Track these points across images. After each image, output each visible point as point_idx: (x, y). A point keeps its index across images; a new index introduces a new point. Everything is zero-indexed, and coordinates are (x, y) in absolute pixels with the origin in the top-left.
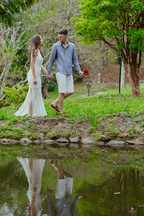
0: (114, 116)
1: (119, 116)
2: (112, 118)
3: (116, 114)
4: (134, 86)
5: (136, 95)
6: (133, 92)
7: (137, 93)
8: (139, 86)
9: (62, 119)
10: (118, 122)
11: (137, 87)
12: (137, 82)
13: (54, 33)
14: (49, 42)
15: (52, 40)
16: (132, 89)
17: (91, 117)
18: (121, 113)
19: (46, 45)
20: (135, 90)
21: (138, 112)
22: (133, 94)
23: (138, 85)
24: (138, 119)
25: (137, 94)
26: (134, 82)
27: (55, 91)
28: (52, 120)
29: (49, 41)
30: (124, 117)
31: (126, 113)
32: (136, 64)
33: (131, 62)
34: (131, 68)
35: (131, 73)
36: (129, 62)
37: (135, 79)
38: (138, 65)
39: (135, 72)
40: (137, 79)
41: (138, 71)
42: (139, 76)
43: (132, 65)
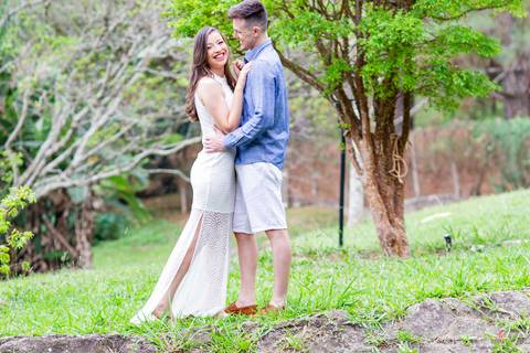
0: (302, 324)
1: (318, 325)
2: (295, 332)
3: (307, 318)
4: (385, 217)
5: (394, 251)
6: (381, 239)
7: (394, 242)
8: (402, 218)
9: (119, 336)
10: (316, 344)
11: (396, 219)
12: (395, 202)
13: (111, 28)
14: (92, 61)
15: (101, 55)
16: (378, 229)
17: (221, 329)
18: (325, 313)
19: (80, 71)
20: (387, 232)
21: (385, 308)
22: (384, 246)
23: (399, 214)
24: (386, 335)
25: (396, 247)
26: (385, 202)
27: (121, 240)
28: (83, 342)
29: (92, 54)
30: (336, 329)
31: (344, 314)
32: (391, 137)
33: (373, 131)
34: (374, 152)
35: (374, 172)
36: (364, 132)
37: (390, 191)
38: (399, 143)
39: (388, 167)
40: (395, 193)
41: (401, 163)
42: (401, 181)
43: (376, 142)
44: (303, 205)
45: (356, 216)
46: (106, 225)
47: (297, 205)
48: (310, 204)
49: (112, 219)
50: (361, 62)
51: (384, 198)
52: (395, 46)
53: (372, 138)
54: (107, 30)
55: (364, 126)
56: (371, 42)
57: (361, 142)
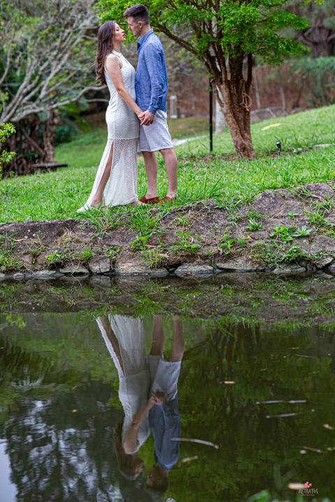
0: (188, 208)
1: (198, 209)
2: (183, 214)
3: (191, 205)
4: (239, 133)
5: (245, 154)
6: (236, 147)
7: (244, 149)
8: (249, 134)
9: (72, 221)
10: (197, 222)
11: (246, 134)
12: (245, 123)
13: (61, 10)
14: (50, 31)
15: (56, 28)
16: (234, 141)
17: (136, 214)
18: (202, 201)
19: (42, 39)
20: (240, 143)
21: (240, 197)
22: (238, 152)
23: (248, 130)
24: (241, 214)
25: (246, 152)
26: (238, 123)
27: (73, 143)
28: (50, 225)
29: (49, 27)
30: (209, 211)
31: (213, 201)
32: (241, 82)
33: (229, 78)
34: (230, 92)
35: (230, 105)
36: (224, 80)
37: (241, 116)
38: (246, 86)
39: (239, 101)
40: (244, 118)
41: (247, 98)
42: (248, 110)
43: (232, 86)
44: (187, 116)
45: (220, 127)
46: (63, 133)
47: (183, 116)
48: (191, 115)
49: (66, 129)
50: (220, 35)
51: (238, 121)
52: (241, 25)
53: (228, 84)
54: (59, 12)
55: (223, 76)
56: (226, 23)
57: (222, 86)
